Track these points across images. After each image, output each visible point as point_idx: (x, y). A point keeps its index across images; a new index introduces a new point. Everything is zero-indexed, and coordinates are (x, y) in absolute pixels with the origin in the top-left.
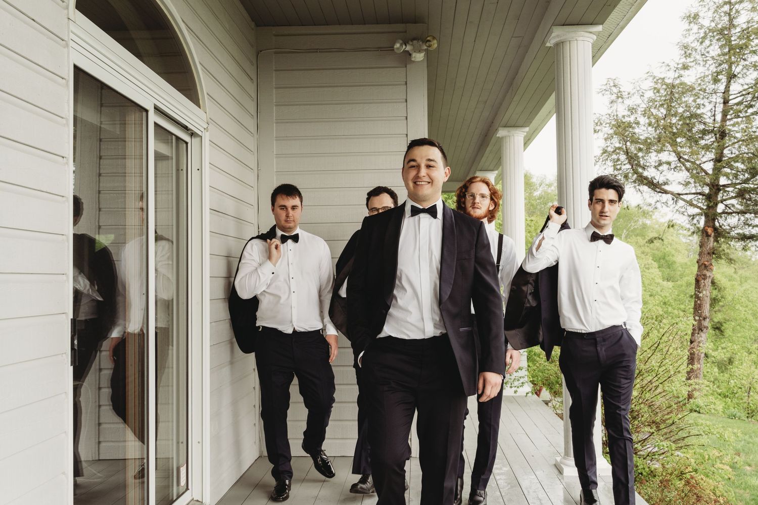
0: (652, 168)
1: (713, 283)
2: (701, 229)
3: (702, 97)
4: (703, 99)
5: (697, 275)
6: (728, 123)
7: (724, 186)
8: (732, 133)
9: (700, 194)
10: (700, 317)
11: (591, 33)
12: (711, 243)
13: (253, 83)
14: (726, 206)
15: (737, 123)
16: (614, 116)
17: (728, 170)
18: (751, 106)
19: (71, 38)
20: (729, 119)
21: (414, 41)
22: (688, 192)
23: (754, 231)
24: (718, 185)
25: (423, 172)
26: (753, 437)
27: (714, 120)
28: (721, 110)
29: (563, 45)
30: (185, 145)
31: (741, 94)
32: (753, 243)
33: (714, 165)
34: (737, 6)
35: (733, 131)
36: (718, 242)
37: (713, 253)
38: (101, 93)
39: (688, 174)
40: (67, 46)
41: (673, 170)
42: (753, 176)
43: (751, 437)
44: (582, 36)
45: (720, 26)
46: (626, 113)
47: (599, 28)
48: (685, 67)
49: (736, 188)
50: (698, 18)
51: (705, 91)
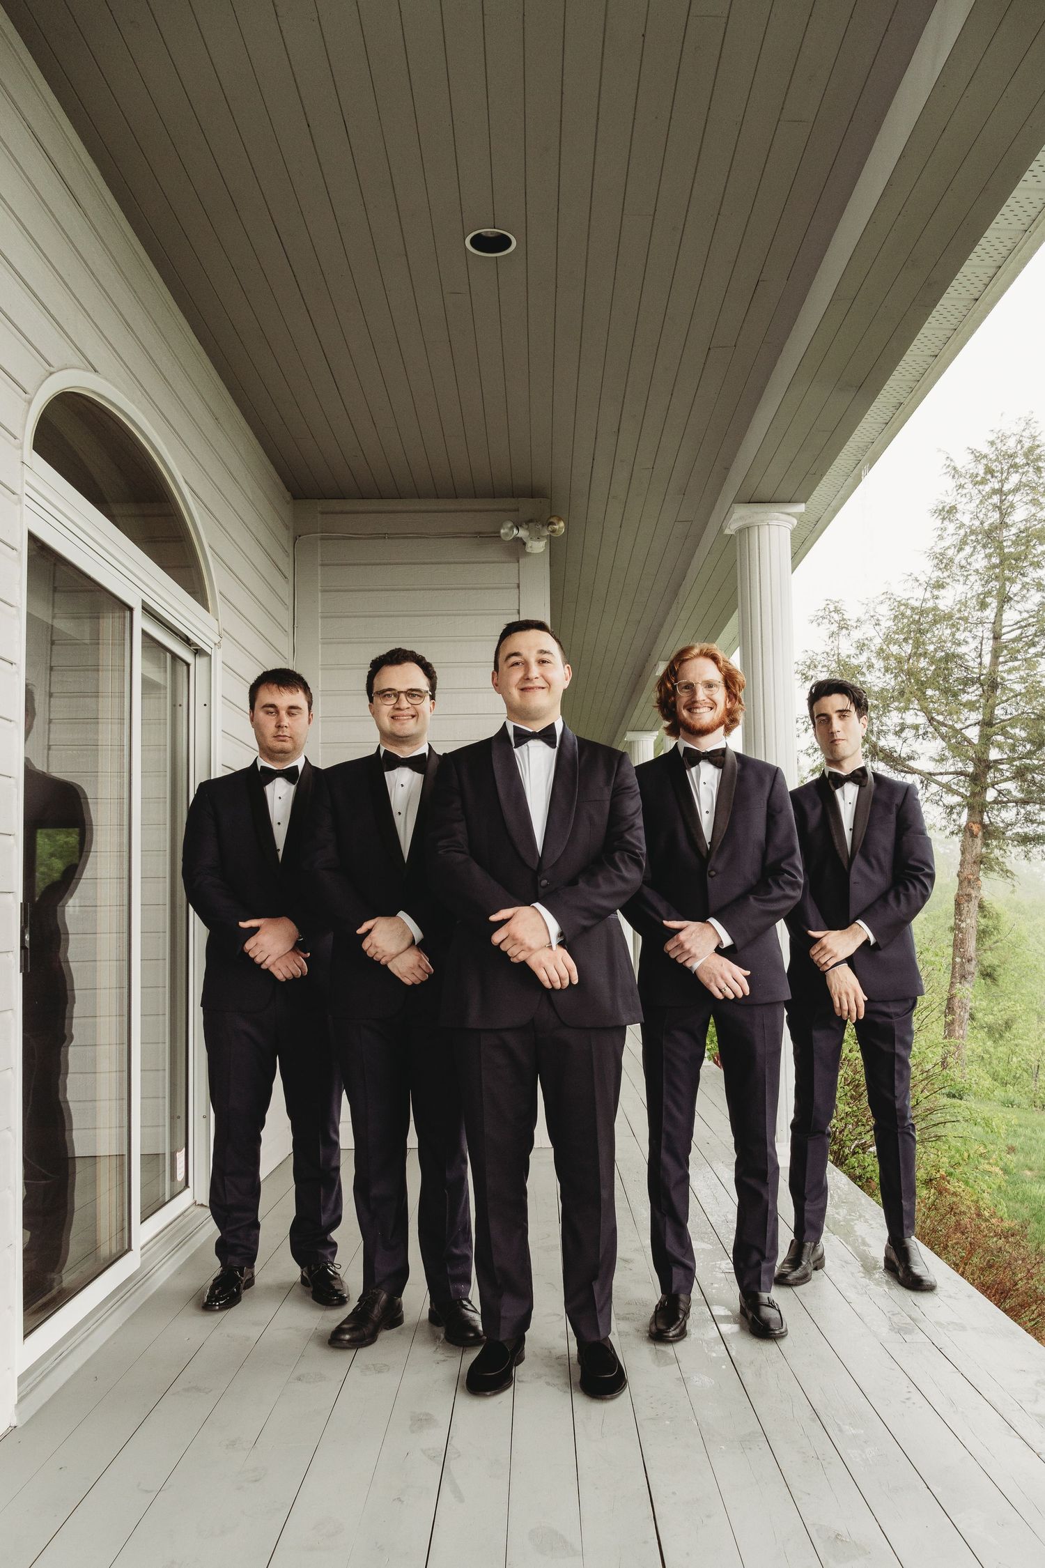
0: (890, 734)
1: (981, 907)
2: (963, 827)
3: (962, 628)
4: (964, 631)
5: (958, 895)
6: (1000, 668)
7: (996, 761)
8: (1006, 683)
9: (961, 773)
10: (962, 958)
11: (789, 514)
12: (978, 848)
13: (287, 582)
14: (1000, 792)
15: (1015, 669)
16: (834, 655)
17: (1000, 738)
18: (1034, 644)
19: (25, 492)
20: (1003, 663)
21: (530, 524)
22: (943, 771)
23: (1041, 830)
24: (987, 761)
25: (535, 671)
26: (1038, 1131)
27: (980, 664)
28: (990, 649)
29: (748, 532)
30: (185, 667)
31: (1018, 625)
32: (1039, 848)
33: (981, 731)
34: (1010, 498)
35: (1008, 680)
36: (987, 845)
37: (981, 861)
38: (54, 597)
39: (944, 743)
40: (20, 501)
41: (921, 737)
42: (1040, 747)
43: (1034, 1131)
44: (777, 519)
45: (986, 526)
46: (853, 651)
47: (801, 508)
48: (940, 585)
49: (1013, 766)
50: (955, 513)
51: (966, 619)
